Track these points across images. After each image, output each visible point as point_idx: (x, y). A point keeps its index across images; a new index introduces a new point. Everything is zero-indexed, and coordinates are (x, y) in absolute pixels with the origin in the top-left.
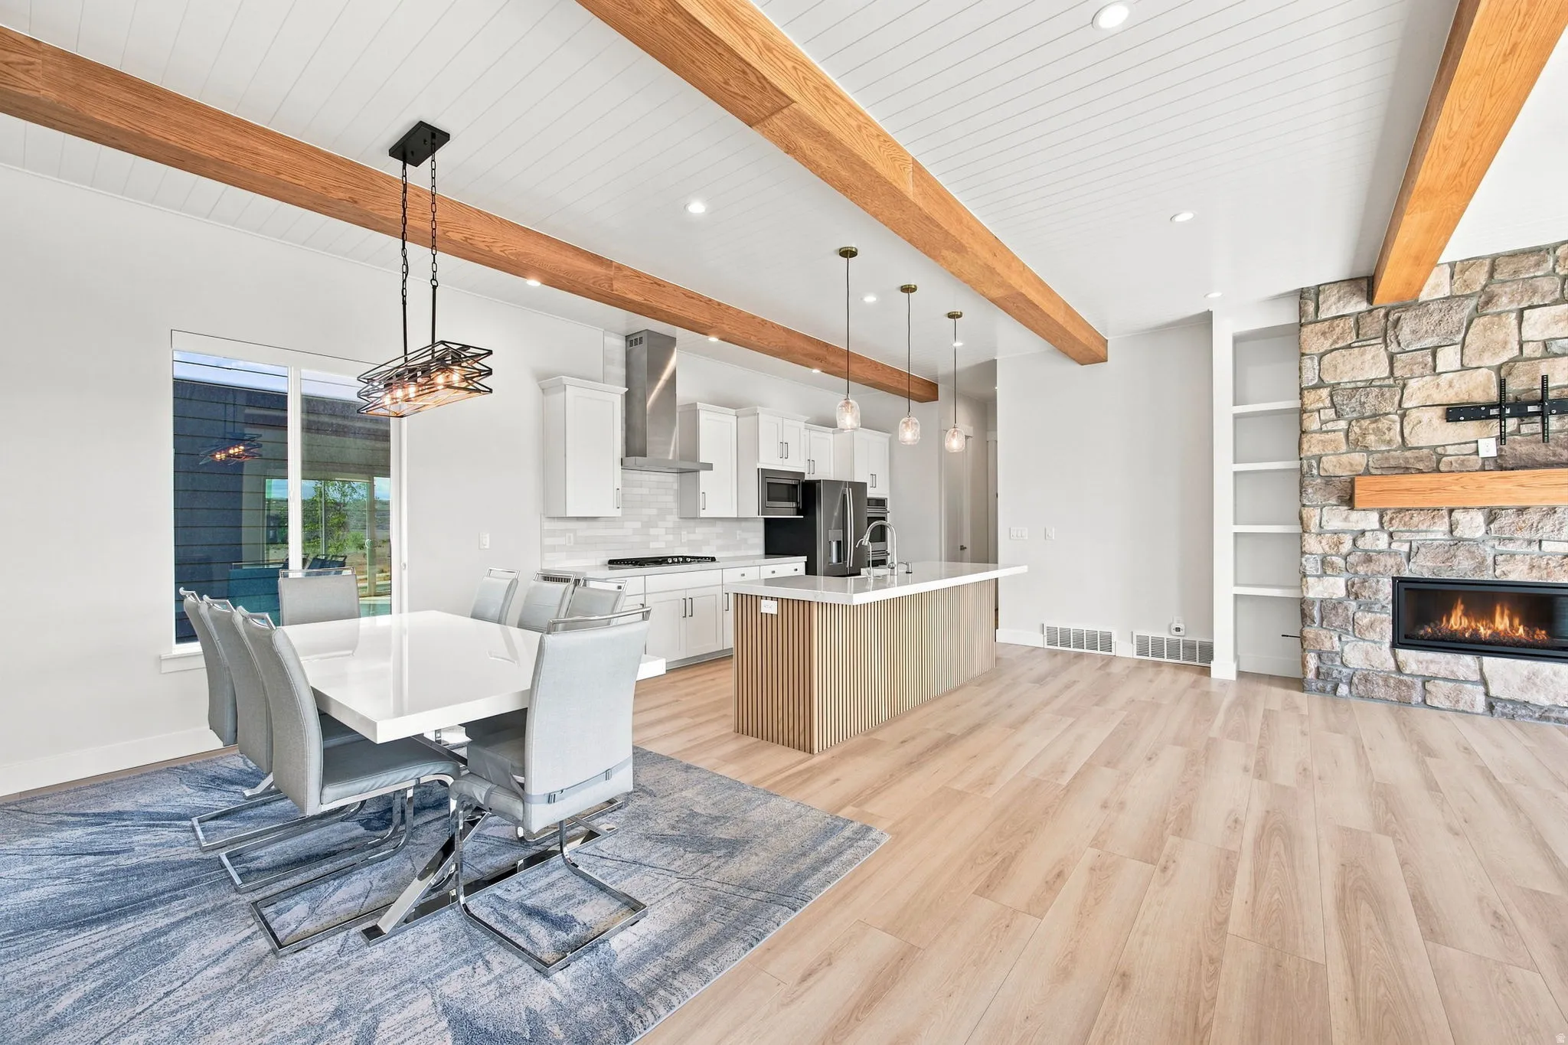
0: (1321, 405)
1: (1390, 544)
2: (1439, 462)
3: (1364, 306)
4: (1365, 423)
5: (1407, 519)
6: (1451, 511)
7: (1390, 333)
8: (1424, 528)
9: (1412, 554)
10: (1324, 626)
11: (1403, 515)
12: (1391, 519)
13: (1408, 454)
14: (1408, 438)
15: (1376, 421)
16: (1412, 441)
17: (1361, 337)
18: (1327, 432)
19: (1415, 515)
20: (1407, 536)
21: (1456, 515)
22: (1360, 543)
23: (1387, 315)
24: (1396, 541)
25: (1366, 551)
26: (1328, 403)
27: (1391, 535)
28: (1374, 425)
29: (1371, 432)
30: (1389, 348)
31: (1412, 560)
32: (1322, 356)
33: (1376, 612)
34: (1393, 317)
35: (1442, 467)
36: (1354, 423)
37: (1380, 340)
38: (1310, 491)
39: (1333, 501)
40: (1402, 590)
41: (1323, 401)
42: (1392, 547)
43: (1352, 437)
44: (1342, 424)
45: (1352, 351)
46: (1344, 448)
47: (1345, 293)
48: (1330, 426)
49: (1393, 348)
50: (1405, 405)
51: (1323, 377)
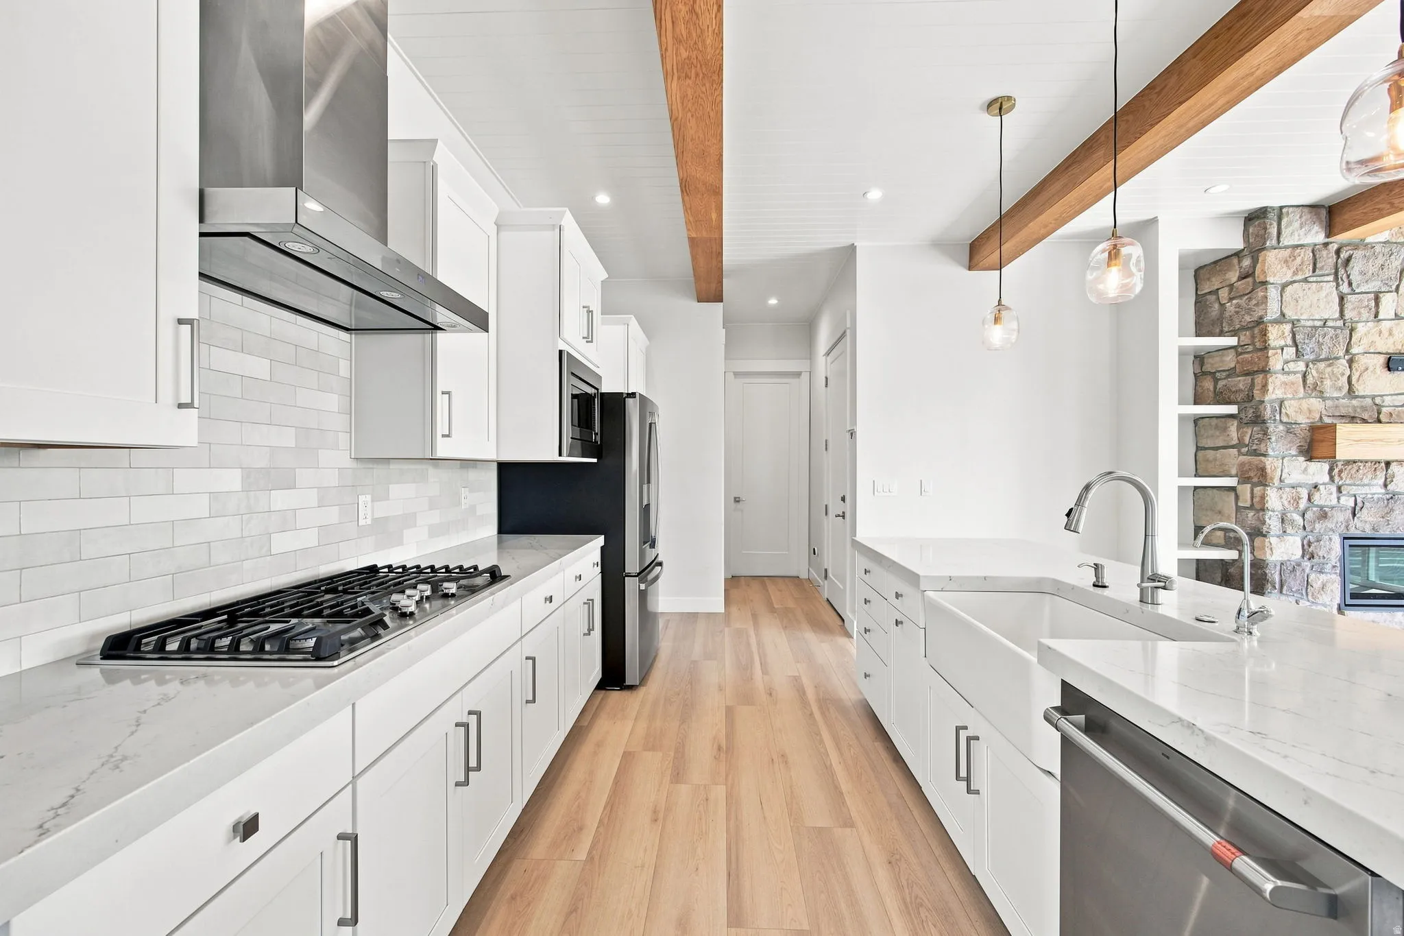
0: (1282, 343)
1: (1339, 498)
2: (1379, 413)
3: (1320, 238)
4: (1322, 365)
5: (1353, 471)
6: (1388, 464)
7: (1341, 272)
8: (1366, 481)
9: (1357, 508)
10: (1284, 592)
11: (1350, 467)
12: (1341, 472)
13: (1355, 402)
14: (1356, 385)
15: (1330, 365)
16: (1360, 389)
17: (1318, 272)
18: (1288, 373)
19: (1361, 468)
20: (1354, 490)
21: (1393, 467)
22: (1317, 499)
23: (1338, 252)
24: (1344, 495)
25: (1321, 507)
26: (1289, 342)
27: (1339, 489)
28: (1329, 369)
29: (1327, 375)
30: (1341, 288)
31: (1357, 516)
32: (1284, 286)
33: (1326, 573)
34: (1344, 255)
35: (1382, 417)
36: (1311, 365)
37: (1331, 278)
38: (1273, 439)
39: (1294, 452)
40: (1347, 548)
41: (1285, 338)
42: (1341, 501)
43: (1310, 380)
44: (1301, 366)
45: (1310, 285)
46: (1301, 392)
47: (1307, 220)
48: (1292, 366)
49: (1345, 288)
50: (1354, 351)
51: (1285, 311)
